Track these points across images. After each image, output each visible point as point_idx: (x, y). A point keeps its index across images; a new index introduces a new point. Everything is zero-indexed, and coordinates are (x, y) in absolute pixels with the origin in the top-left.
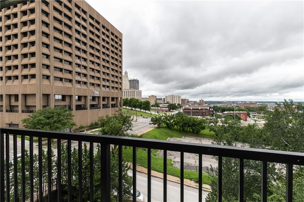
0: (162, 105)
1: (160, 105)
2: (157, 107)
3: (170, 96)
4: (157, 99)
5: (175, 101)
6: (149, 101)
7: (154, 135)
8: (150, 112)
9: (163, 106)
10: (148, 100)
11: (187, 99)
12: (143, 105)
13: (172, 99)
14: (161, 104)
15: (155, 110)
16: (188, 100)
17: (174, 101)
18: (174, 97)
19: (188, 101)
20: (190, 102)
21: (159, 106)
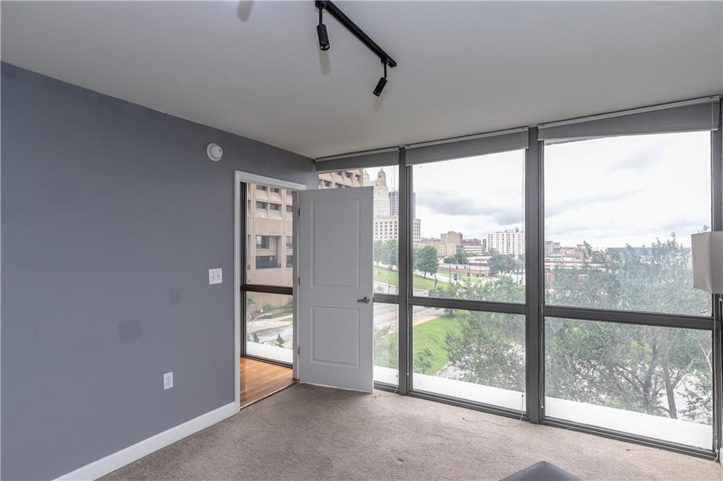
0: (474, 258)
1: (468, 258)
2: (460, 262)
3: (500, 235)
4: (464, 242)
5: (516, 247)
6: (433, 249)
7: (431, 335)
8: (433, 277)
9: (476, 260)
10: (432, 245)
11: (555, 242)
12: (419, 258)
13: (505, 241)
14: (474, 255)
15: (450, 270)
16: (558, 244)
17: (511, 247)
18: (511, 236)
19: (557, 247)
20: (562, 250)
21: (466, 262)
